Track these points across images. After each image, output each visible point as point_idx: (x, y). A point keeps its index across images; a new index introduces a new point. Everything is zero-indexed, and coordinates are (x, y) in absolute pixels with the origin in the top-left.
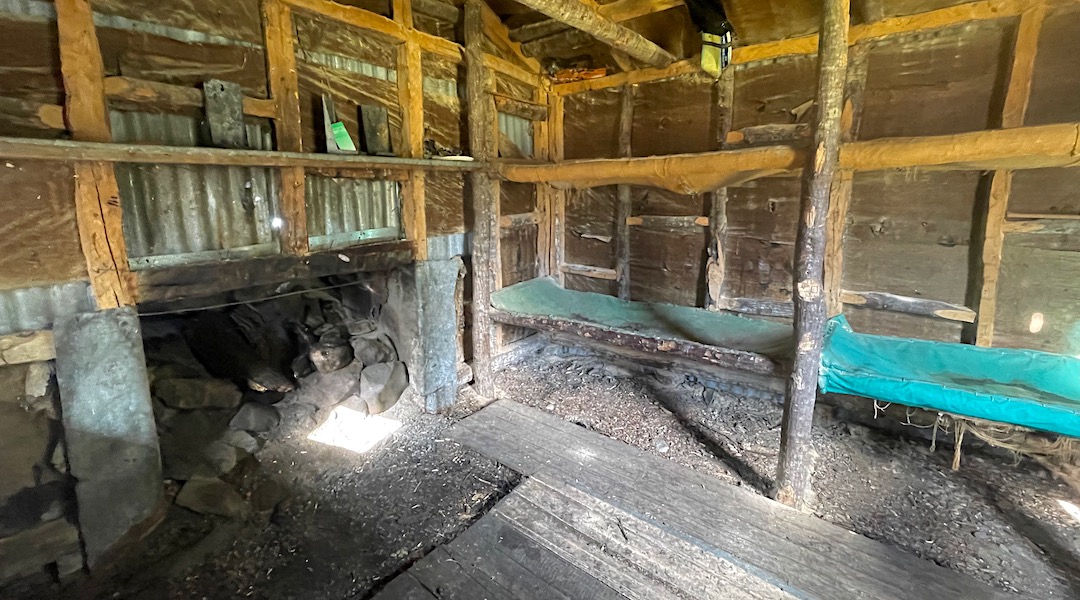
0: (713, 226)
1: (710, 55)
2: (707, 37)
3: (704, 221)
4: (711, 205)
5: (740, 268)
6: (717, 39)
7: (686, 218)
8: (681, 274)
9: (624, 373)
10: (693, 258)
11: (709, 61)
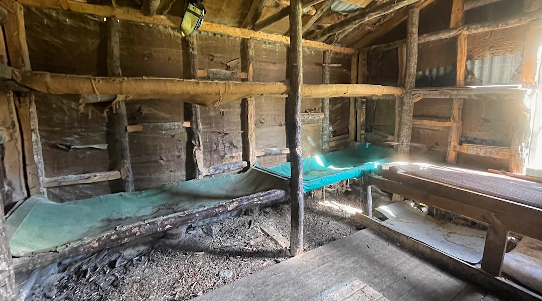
0: (194, 127)
1: (189, 18)
2: (191, 7)
3: (187, 124)
4: (192, 114)
5: (210, 150)
6: (198, 11)
7: (176, 123)
8: (174, 161)
9: (142, 248)
10: (181, 149)
11: (188, 23)
